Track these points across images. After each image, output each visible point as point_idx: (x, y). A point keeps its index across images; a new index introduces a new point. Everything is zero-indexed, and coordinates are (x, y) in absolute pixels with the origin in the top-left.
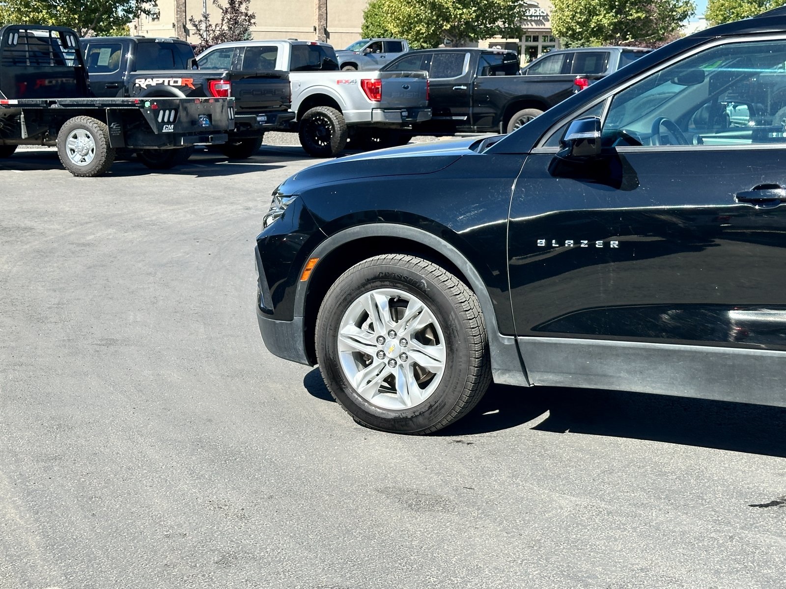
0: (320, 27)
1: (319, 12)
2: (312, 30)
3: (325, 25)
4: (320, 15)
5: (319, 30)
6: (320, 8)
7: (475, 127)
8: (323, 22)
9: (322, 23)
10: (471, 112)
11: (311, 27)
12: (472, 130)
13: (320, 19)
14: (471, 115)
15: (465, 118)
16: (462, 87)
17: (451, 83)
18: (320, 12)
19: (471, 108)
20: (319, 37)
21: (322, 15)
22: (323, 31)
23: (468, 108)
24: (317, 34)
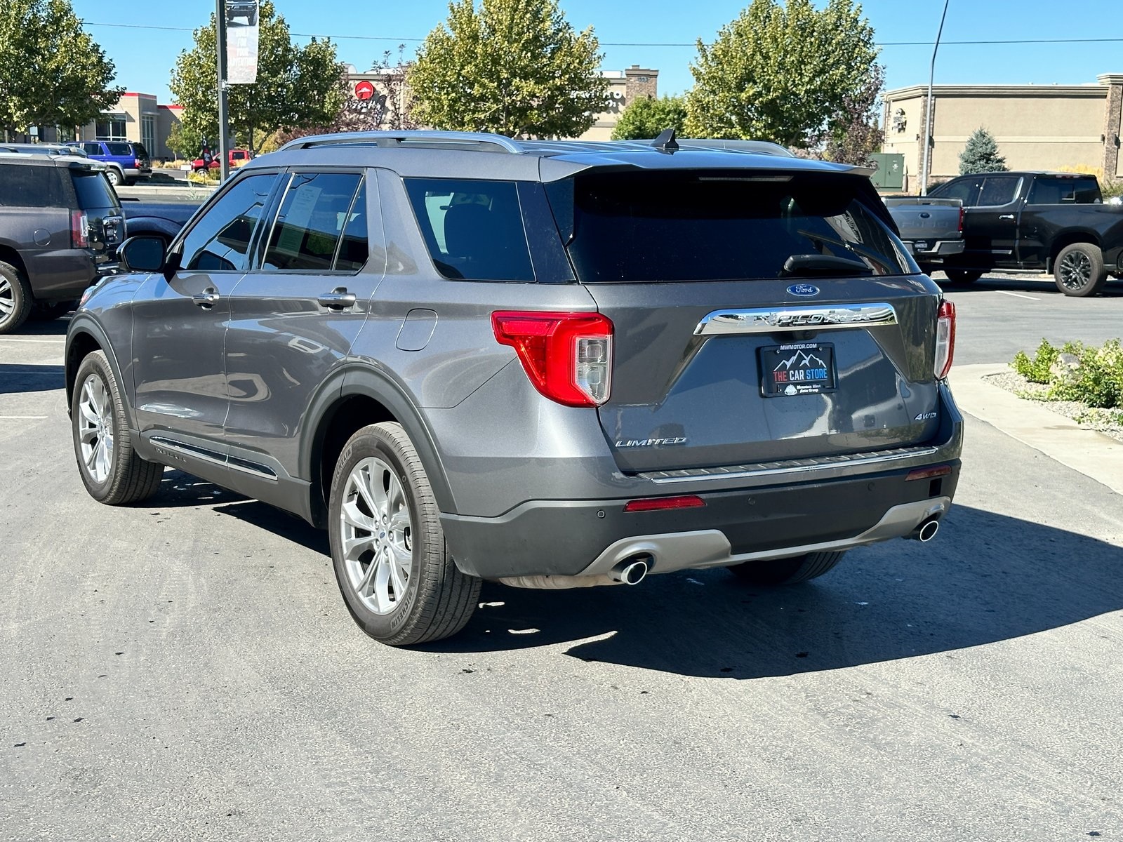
0: (1110, 135)
1: (1110, 116)
2: (1099, 139)
3: (1117, 134)
4: (1112, 121)
5: (1109, 139)
6: (1111, 112)
7: (1022, 263)
8: (1115, 130)
9: (1112, 131)
10: (1016, 245)
11: (1098, 136)
12: (1019, 266)
13: (1110, 126)
14: (1016, 249)
15: (1010, 252)
16: (1011, 217)
17: (999, 211)
18: (1112, 117)
19: (1017, 241)
20: (1107, 148)
21: (1113, 121)
22: (1113, 141)
23: (1014, 241)
24: (1105, 145)
